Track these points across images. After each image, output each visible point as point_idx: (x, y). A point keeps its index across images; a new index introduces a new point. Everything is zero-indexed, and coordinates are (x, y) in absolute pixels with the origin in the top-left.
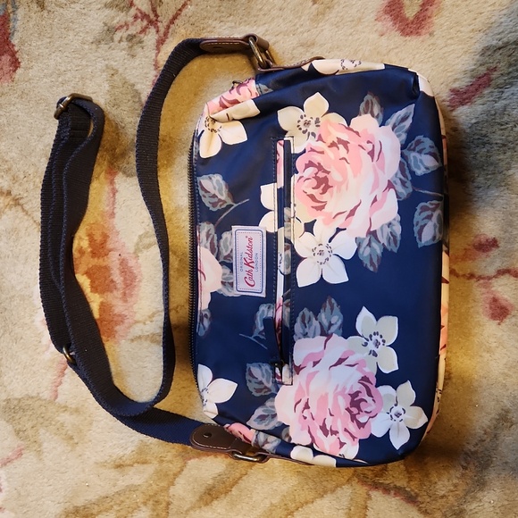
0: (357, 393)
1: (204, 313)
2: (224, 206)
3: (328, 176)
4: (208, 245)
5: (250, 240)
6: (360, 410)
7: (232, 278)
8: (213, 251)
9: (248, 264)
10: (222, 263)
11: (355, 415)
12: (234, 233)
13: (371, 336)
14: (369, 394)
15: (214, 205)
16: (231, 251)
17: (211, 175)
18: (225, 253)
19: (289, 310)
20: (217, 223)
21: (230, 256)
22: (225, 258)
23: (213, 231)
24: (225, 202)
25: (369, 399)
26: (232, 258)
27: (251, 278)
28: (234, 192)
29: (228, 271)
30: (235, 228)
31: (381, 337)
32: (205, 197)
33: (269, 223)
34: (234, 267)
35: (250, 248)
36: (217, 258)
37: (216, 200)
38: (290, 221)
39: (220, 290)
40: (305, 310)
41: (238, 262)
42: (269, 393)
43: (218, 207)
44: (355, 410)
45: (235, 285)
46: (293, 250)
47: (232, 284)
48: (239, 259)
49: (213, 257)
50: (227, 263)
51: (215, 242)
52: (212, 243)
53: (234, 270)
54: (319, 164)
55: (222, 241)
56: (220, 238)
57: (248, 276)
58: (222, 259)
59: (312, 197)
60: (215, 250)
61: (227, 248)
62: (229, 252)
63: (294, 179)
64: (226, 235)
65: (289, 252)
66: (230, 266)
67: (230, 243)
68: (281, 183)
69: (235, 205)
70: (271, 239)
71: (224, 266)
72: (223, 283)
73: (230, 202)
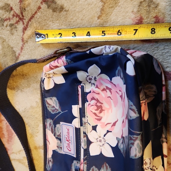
2: (57, 112)
3: (102, 105)
4: (50, 129)
5: (68, 130)
7: (61, 145)
8: (52, 132)
9: (68, 141)
12: (61, 125)
15: (53, 111)
16: (60, 133)
17: (51, 97)
18: (58, 134)
19: (86, 166)
20: (54, 120)
22: (58, 136)
23: (52, 123)
24: (58, 110)
26: (61, 136)
27: (69, 147)
29: (59, 142)
30: (61, 123)
32: (49, 107)
33: (76, 123)
34: (62, 141)
35: (68, 133)
36: (55, 135)
37: (54, 109)
38: (85, 124)
39: (56, 150)
40: (94, 167)
41: (63, 139)
43: (55, 112)
45: (62, 149)
46: (87, 138)
47: (61, 148)
48: (64, 137)
49: (53, 135)
51: (53, 128)
53: (62, 142)
54: (97, 99)
55: (56, 128)
56: (55, 127)
57: (68, 146)
58: (56, 136)
59: (95, 114)
61: (58, 131)
62: (59, 133)
63: (86, 104)
64: (58, 126)
65: (85, 138)
66: (60, 140)
67: (60, 129)
69: (62, 112)
70: (77, 131)
71: (58, 139)
72: (58, 147)
73: (60, 110)
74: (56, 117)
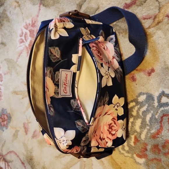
0: (111, 124)
1: (50, 106)
2: (58, 61)
4: (50, 76)
5: (67, 75)
6: (112, 130)
7: (58, 91)
8: (52, 79)
9: (65, 85)
10: (55, 84)
11: (110, 132)
12: (60, 72)
13: (116, 104)
14: (115, 124)
15: (54, 59)
17: (54, 47)
18: (56, 80)
20: (54, 67)
21: (58, 81)
22: (56, 82)
23: (52, 71)
24: (58, 59)
25: (115, 125)
26: (59, 82)
27: (66, 90)
28: (63, 55)
30: (61, 70)
31: (119, 104)
32: (51, 55)
33: (74, 69)
35: (66, 78)
36: (53, 82)
37: (55, 57)
39: (53, 96)
41: (61, 84)
42: (86, 131)
43: (56, 61)
44: (110, 130)
47: (58, 93)
49: (51, 82)
50: (57, 84)
51: (53, 75)
52: (52, 76)
55: (56, 75)
56: (55, 74)
57: (64, 89)
58: (55, 83)
60: (53, 79)
61: (57, 78)
62: (58, 80)
64: (57, 73)
66: (58, 86)
67: (59, 76)
68: (80, 54)
69: (62, 61)
71: (56, 86)
72: (55, 93)
73: (60, 59)
74: (57, 65)
